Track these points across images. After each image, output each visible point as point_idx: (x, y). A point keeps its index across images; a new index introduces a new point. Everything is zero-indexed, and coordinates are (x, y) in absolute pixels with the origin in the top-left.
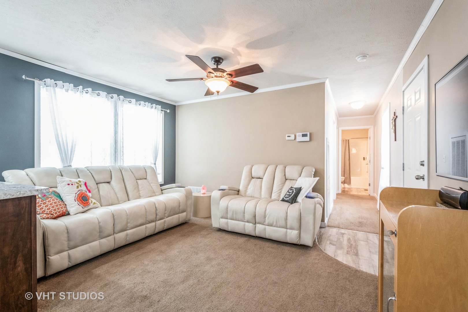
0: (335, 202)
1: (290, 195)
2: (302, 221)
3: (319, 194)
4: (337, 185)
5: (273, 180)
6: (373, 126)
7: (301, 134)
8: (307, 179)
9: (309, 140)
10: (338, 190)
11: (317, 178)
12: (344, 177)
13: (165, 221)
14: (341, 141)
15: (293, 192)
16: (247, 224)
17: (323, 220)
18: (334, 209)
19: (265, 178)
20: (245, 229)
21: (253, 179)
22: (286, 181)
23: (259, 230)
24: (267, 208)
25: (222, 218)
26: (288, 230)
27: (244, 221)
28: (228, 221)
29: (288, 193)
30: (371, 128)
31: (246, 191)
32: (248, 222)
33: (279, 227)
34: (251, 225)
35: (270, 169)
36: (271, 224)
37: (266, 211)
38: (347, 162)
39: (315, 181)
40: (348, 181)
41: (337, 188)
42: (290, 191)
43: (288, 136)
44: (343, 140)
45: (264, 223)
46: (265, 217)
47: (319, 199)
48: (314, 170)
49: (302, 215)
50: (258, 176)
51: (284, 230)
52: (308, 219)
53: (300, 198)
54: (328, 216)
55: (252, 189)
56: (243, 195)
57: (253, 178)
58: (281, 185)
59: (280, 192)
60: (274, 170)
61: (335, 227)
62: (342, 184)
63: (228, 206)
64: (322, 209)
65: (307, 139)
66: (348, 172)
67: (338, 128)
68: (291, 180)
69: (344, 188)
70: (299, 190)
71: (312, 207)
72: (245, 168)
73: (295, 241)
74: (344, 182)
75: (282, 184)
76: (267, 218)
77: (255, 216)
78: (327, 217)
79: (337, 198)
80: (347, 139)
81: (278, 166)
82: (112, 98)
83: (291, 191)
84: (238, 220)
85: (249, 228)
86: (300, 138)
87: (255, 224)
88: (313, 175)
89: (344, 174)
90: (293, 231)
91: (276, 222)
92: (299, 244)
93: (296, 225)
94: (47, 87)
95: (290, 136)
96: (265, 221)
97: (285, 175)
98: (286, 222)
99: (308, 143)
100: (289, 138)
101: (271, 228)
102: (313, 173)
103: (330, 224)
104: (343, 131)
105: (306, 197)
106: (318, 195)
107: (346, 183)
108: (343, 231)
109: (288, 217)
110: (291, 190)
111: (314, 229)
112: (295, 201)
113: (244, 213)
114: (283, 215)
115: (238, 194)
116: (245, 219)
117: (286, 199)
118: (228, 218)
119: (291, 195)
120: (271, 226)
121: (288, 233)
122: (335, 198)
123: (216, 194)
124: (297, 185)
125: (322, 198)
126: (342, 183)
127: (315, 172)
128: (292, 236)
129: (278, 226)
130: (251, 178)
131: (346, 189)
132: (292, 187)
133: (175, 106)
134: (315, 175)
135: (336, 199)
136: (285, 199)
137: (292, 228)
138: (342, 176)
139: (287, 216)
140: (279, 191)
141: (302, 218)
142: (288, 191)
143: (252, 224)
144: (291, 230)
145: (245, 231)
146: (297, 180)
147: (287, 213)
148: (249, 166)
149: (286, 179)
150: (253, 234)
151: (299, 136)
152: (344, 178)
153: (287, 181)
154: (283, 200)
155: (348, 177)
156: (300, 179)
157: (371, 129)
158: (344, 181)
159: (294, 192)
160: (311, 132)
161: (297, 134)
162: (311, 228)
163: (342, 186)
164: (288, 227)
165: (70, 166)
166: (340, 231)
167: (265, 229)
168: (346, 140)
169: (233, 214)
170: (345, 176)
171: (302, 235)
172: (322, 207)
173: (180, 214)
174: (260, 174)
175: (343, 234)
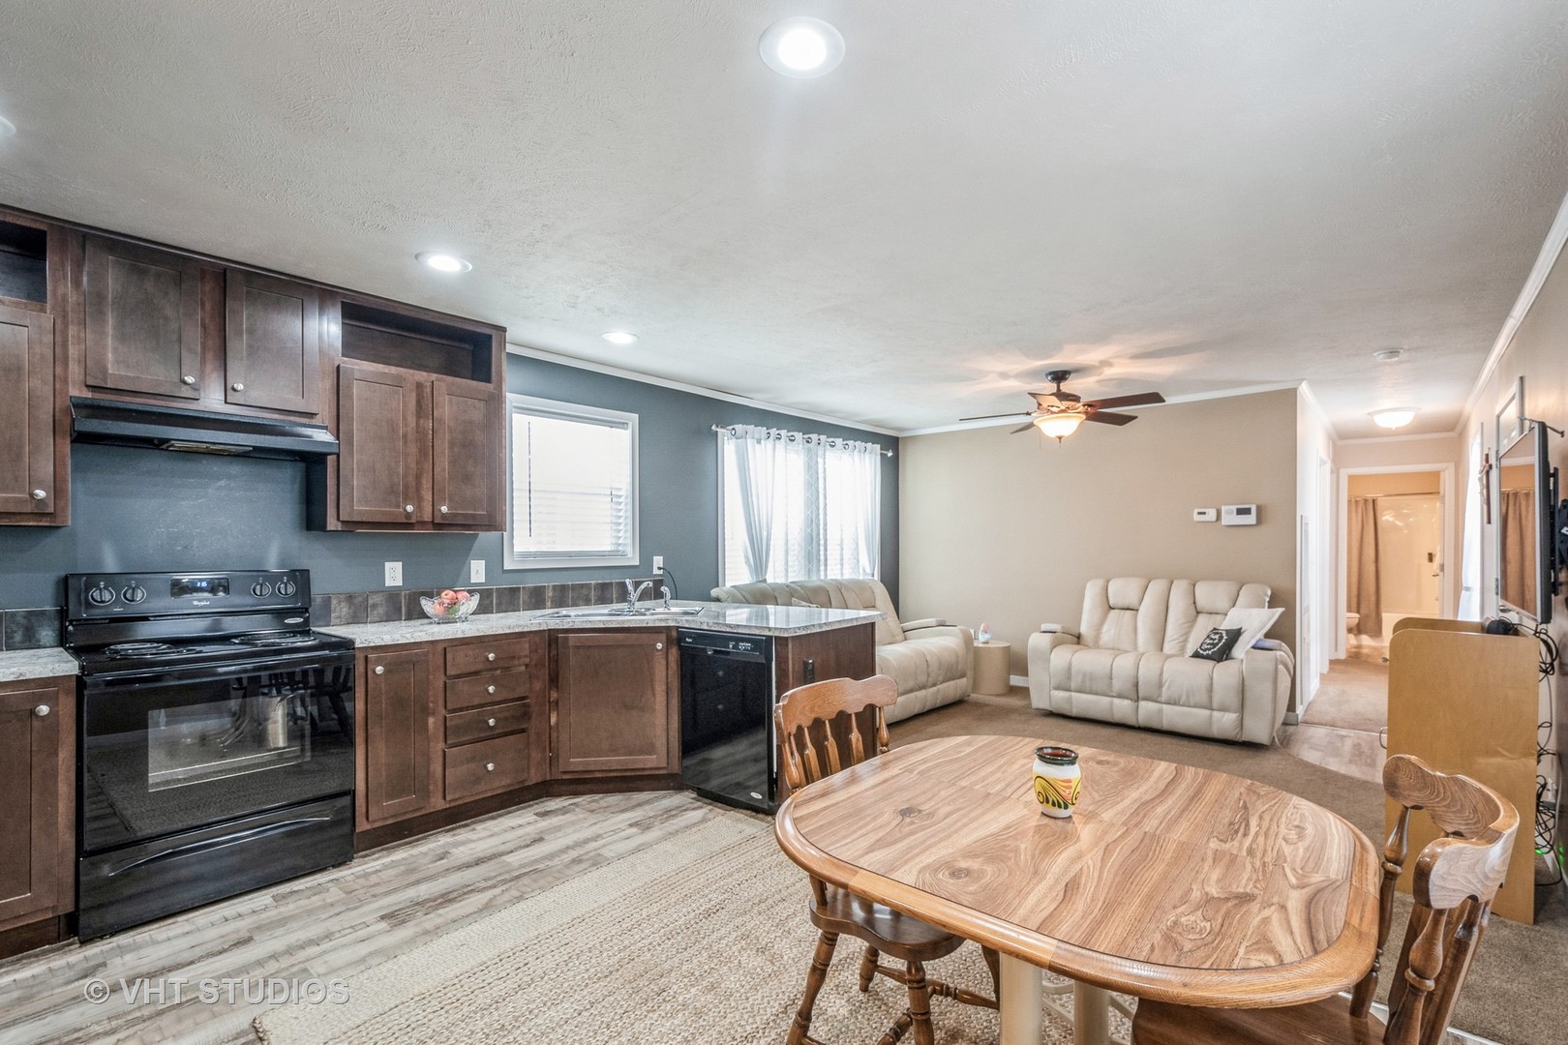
0: (1323, 677)
1: (1215, 645)
2: (1248, 694)
3: (1283, 644)
4: (1333, 634)
5: (1165, 611)
6: (1453, 464)
7: (1234, 508)
8: (1255, 611)
9: (1254, 522)
10: (1336, 650)
11: (1280, 610)
12: (1358, 612)
13: (938, 691)
14: (1346, 502)
15: (1221, 638)
16: (1117, 701)
17: (1291, 707)
18: (1321, 692)
19: (1142, 609)
20: (1112, 709)
21: (1112, 611)
22: (1197, 617)
23: (1147, 712)
24: (1165, 669)
25: (1057, 688)
26: (1215, 713)
27: (1112, 694)
28: (1071, 696)
29: (1208, 641)
30: (1446, 468)
31: (1097, 637)
32: (1119, 696)
33: (1195, 707)
34: (1127, 702)
35: (1156, 588)
36: (1175, 701)
37: (1161, 674)
38: (1370, 568)
39: (1273, 615)
40: (1371, 623)
41: (1333, 644)
42: (1213, 636)
43: (1199, 513)
44: (1357, 502)
45: (1159, 700)
46: (1160, 686)
47: (1283, 653)
48: (1269, 593)
49: (1246, 683)
50: (1126, 603)
51: (1206, 712)
52: (1261, 691)
53: (1240, 651)
54: (1306, 703)
55: (1112, 632)
56: (1091, 644)
57: (1111, 608)
58: (1186, 625)
59: (1186, 641)
60: (1166, 592)
61: (1322, 724)
62: (1351, 636)
63: (1070, 664)
64: (1289, 680)
65: (1251, 519)
66: (1373, 598)
67: (1335, 472)
68: (1211, 613)
69: (1359, 647)
70: (1235, 635)
71: (1270, 667)
72: (1088, 585)
73: (1231, 734)
74: (1357, 630)
75: (1189, 622)
76: (1164, 689)
77: (1136, 685)
78: (1302, 704)
79: (1331, 669)
80: (1370, 496)
81: (1175, 582)
82: (808, 442)
83: (1217, 637)
84: (1096, 694)
85: (1122, 709)
86: (1230, 518)
87: (1137, 700)
88: (1267, 604)
89: (1356, 602)
90: (1227, 714)
91: (1188, 697)
92: (1240, 741)
93: (1233, 700)
94: (737, 438)
95: (1204, 513)
96: (1160, 695)
97: (1195, 603)
98: (1211, 697)
99: (1251, 529)
100: (1202, 518)
101: (1176, 708)
102: (1268, 599)
103: (1308, 718)
104: (1352, 478)
105: (1254, 647)
106: (1281, 646)
107: (1366, 633)
108: (1343, 732)
109: (1215, 686)
110: (1216, 634)
111: (1274, 710)
112: (1227, 655)
113: (1111, 678)
114: (1203, 682)
115: (1078, 643)
116: (1112, 691)
117: (1205, 653)
118: (1072, 688)
119: (1217, 644)
120: (1175, 704)
121: (1214, 719)
122: (1326, 670)
123: (1037, 641)
124: (1228, 624)
125: (1292, 656)
126: (1350, 630)
127: (1271, 597)
128: (1223, 723)
129: (1192, 703)
130: (1107, 607)
131: (1365, 651)
132: (1215, 629)
133: (896, 439)
134: (1272, 604)
135: (1328, 672)
136: (1201, 652)
137: (1223, 709)
138: (1349, 610)
139: (1211, 685)
140: (1182, 639)
141: (1247, 688)
142: (1208, 637)
143: (1130, 701)
144: (1221, 713)
145: (1113, 715)
146: (1226, 615)
147: (1212, 679)
148: (1100, 582)
149: (1198, 613)
150: (1131, 721)
151: (1229, 512)
152: (1357, 615)
153: (1200, 615)
154: (1197, 655)
155: (1374, 615)
156: (1232, 613)
157: (1447, 472)
158: (1358, 625)
159: (1225, 637)
160: (1259, 503)
161: (1224, 509)
162: (1269, 708)
163: (1352, 640)
164: (1215, 705)
165: (765, 581)
166: (1335, 732)
167: (1160, 711)
168: (1366, 501)
169: (1083, 681)
170: (1362, 611)
171: (1246, 722)
172: (1290, 674)
173: (958, 681)
174: (1131, 599)
175: (1343, 737)
